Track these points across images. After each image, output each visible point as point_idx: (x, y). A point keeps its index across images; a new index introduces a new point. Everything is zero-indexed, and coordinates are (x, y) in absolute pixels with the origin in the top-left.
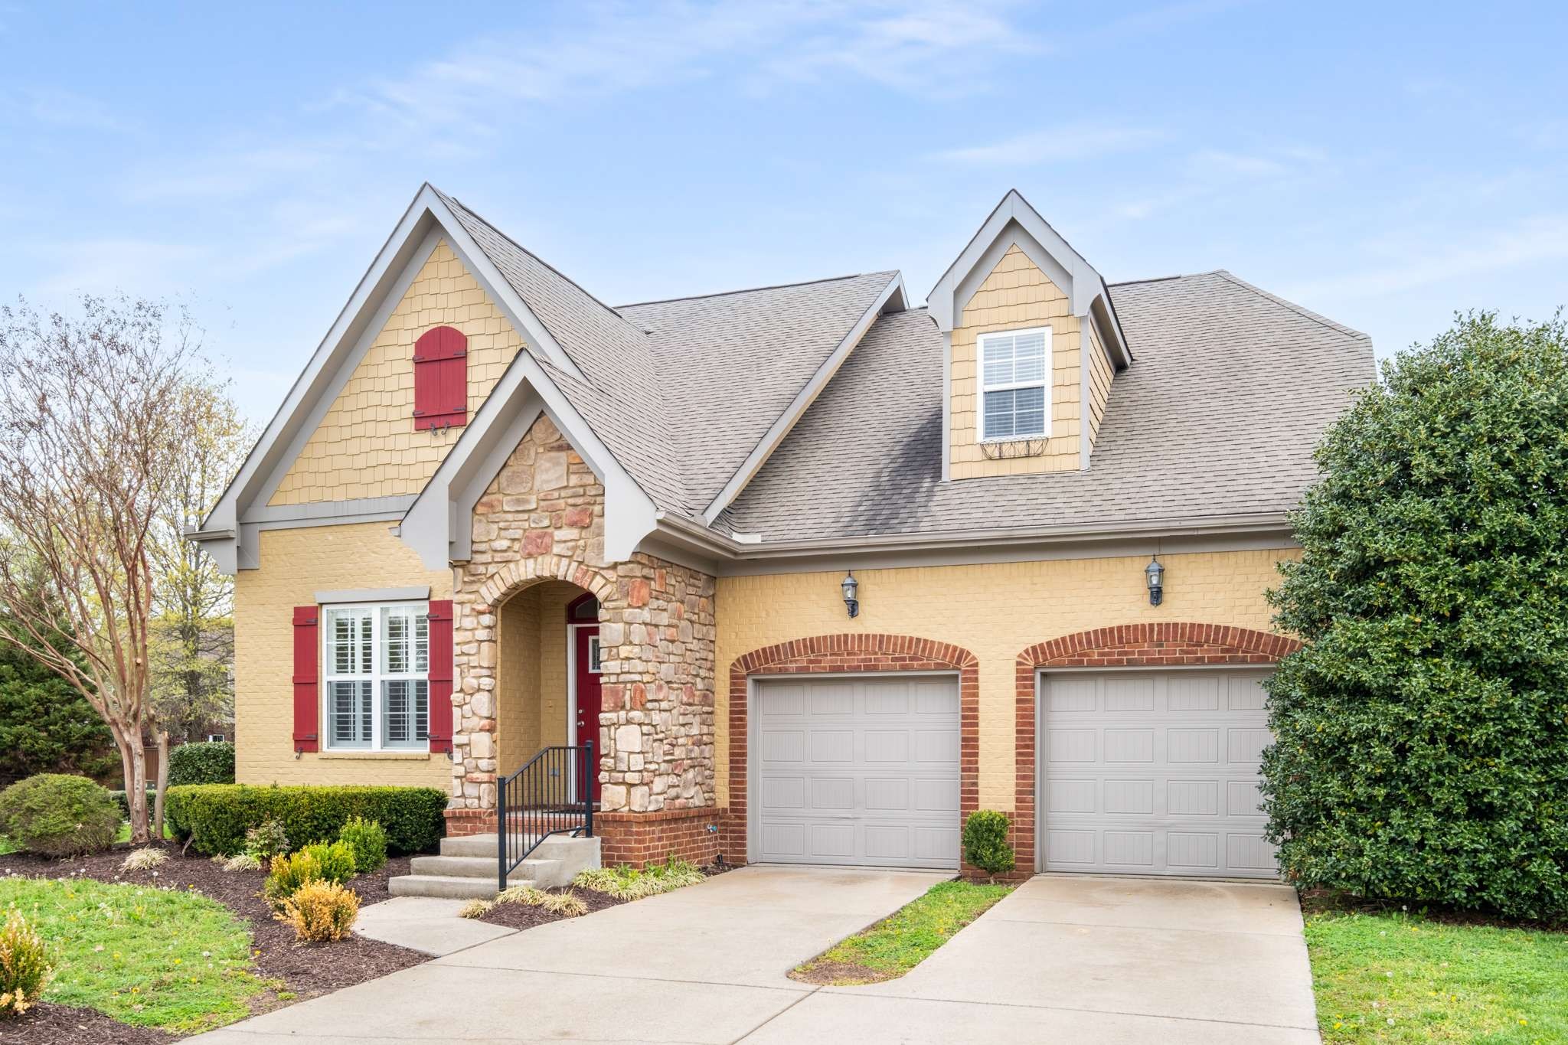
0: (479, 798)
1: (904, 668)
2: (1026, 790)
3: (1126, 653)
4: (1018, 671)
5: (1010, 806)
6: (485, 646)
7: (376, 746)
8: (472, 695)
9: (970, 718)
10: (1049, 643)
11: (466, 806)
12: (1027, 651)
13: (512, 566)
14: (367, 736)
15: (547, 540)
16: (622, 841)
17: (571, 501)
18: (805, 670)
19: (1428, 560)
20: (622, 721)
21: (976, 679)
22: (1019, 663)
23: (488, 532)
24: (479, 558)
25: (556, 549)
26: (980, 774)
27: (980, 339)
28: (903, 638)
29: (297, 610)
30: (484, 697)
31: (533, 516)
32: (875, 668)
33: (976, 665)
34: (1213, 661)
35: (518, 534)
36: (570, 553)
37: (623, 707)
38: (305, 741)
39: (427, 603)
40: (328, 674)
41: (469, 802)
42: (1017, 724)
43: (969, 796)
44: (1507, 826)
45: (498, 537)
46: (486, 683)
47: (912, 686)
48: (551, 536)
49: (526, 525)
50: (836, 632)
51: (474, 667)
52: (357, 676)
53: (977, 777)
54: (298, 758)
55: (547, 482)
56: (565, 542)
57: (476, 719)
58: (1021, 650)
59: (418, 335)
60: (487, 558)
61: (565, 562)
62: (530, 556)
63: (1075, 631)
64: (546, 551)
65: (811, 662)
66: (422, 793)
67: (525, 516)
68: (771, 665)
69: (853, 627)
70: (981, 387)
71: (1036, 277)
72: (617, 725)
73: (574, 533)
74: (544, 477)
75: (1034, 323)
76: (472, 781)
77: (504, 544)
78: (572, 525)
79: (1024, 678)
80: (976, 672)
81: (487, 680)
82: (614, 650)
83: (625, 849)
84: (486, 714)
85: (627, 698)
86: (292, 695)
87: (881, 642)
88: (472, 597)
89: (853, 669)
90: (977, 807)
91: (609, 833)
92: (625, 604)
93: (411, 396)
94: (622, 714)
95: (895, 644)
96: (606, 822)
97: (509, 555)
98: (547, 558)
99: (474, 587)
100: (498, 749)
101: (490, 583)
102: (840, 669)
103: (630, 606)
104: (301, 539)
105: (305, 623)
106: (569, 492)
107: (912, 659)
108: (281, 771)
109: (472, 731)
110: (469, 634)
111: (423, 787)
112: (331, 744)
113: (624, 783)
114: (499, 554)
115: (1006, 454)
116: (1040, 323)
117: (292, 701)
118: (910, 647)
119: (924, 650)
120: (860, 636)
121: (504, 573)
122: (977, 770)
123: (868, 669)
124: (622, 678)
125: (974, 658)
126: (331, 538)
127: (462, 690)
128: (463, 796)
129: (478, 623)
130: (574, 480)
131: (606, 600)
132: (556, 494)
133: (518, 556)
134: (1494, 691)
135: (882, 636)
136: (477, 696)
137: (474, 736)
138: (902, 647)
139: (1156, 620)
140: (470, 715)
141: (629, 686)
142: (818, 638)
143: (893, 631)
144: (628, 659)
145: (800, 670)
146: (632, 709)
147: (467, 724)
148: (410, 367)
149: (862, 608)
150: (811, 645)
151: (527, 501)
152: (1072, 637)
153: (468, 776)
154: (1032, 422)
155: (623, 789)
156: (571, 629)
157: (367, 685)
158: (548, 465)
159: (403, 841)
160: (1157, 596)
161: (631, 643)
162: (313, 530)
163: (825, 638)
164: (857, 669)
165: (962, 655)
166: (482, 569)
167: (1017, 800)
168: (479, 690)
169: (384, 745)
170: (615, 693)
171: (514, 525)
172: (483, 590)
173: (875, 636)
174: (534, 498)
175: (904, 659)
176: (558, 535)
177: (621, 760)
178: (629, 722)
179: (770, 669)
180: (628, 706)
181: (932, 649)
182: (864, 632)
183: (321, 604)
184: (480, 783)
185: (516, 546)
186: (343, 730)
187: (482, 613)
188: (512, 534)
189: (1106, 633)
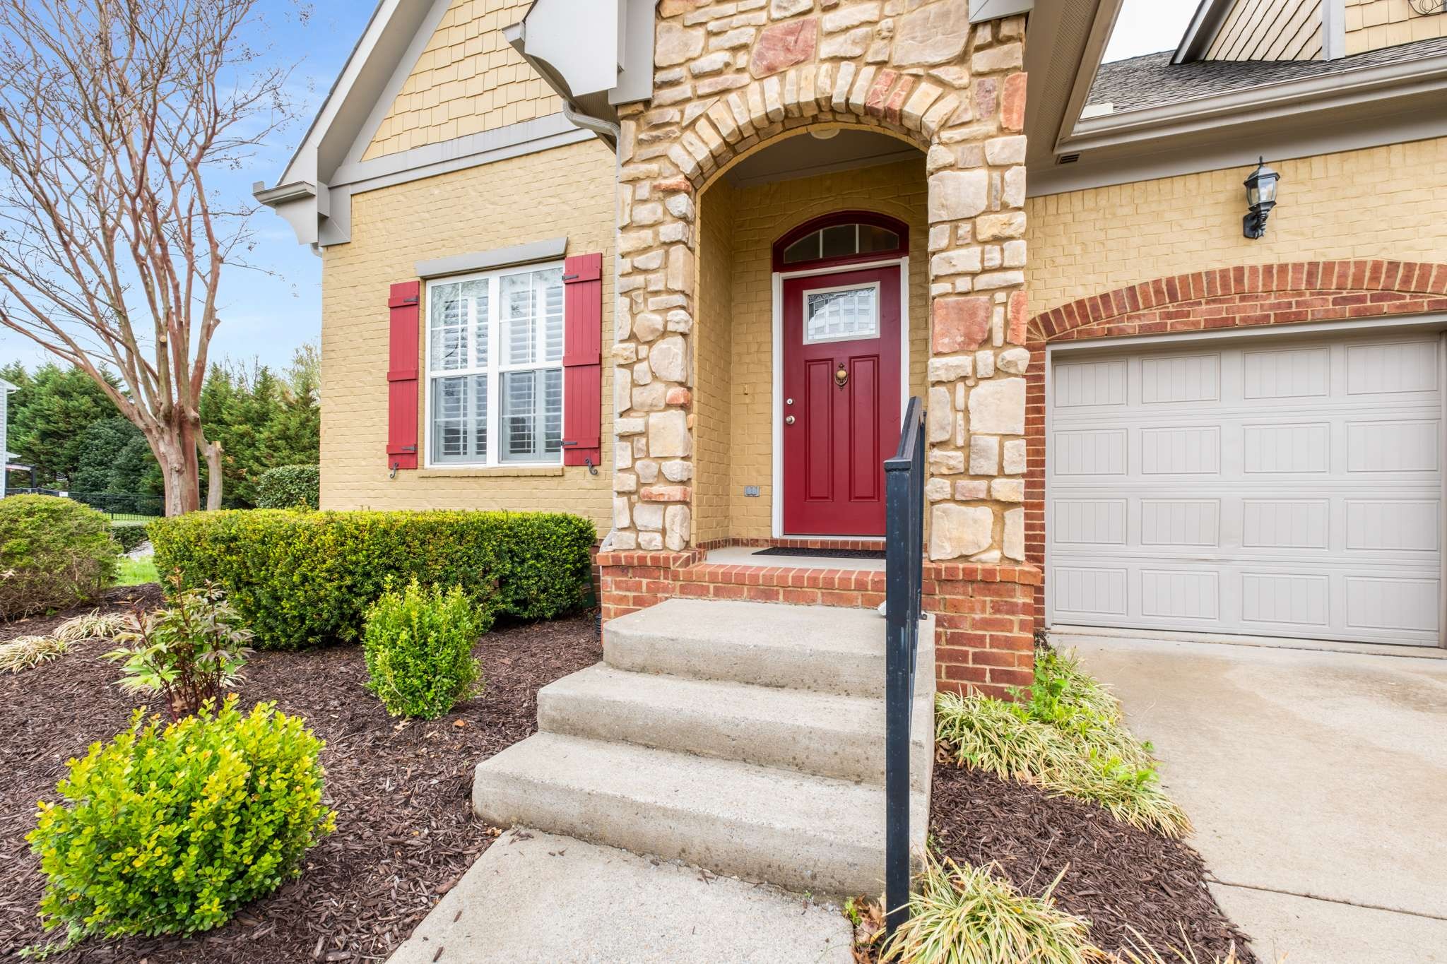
0: (663, 532)
6: (678, 253)
7: (492, 459)
8: (650, 343)
11: (639, 546)
13: (733, 97)
14: (480, 448)
15: (808, 34)
20: (985, 368)
23: (687, 45)
24: (668, 95)
25: (827, 48)
29: (394, 288)
30: (675, 345)
35: (747, 35)
36: (857, 51)
37: (986, 342)
38: (402, 455)
39: (562, 263)
40: (433, 368)
41: (643, 538)
45: (706, 50)
46: (679, 319)
48: (816, 24)
49: (762, 17)
51: (656, 293)
52: (469, 368)
54: (394, 479)
56: (847, 29)
57: (659, 387)
60: (685, 90)
61: (847, 68)
62: (771, 70)
64: (805, 57)
66: (557, 522)
67: (760, 1)
72: (970, 379)
73: (866, 12)
76: (651, 501)
77: (716, 59)
81: (682, 314)
82: (965, 228)
84: (678, 376)
85: (997, 320)
86: (386, 397)
88: (654, 167)
91: (954, 605)
92: (991, 127)
94: (985, 355)
96: (948, 580)
97: (729, 79)
98: (808, 70)
99: (658, 149)
100: (694, 441)
101: (689, 135)
103: (1002, 130)
104: (401, 198)
105: (405, 304)
109: (651, 409)
110: (647, 234)
111: (558, 513)
112: (435, 460)
113: (987, 501)
114: (707, 81)
117: (386, 408)
121: (717, 110)
124: (983, 281)
127: (632, 337)
128: (633, 527)
129: (666, 211)
131: (943, 126)
133: (745, 78)
136: (662, 345)
137: (655, 419)
140: (648, 379)
141: (1000, 297)
144: (998, 240)
146: (1007, 344)
147: (640, 396)
153: (643, 490)
155: (984, 514)
159: (522, 603)
161: (1005, 207)
166: (672, 114)
168: (665, 333)
169: (504, 456)
170: (965, 314)
171: (736, 21)
172: (676, 152)
176: (833, 21)
177: (983, 453)
178: (999, 372)
180: (998, 339)
183: (426, 279)
184: (666, 503)
185: (742, 59)
187: (673, 191)
188: (733, 38)
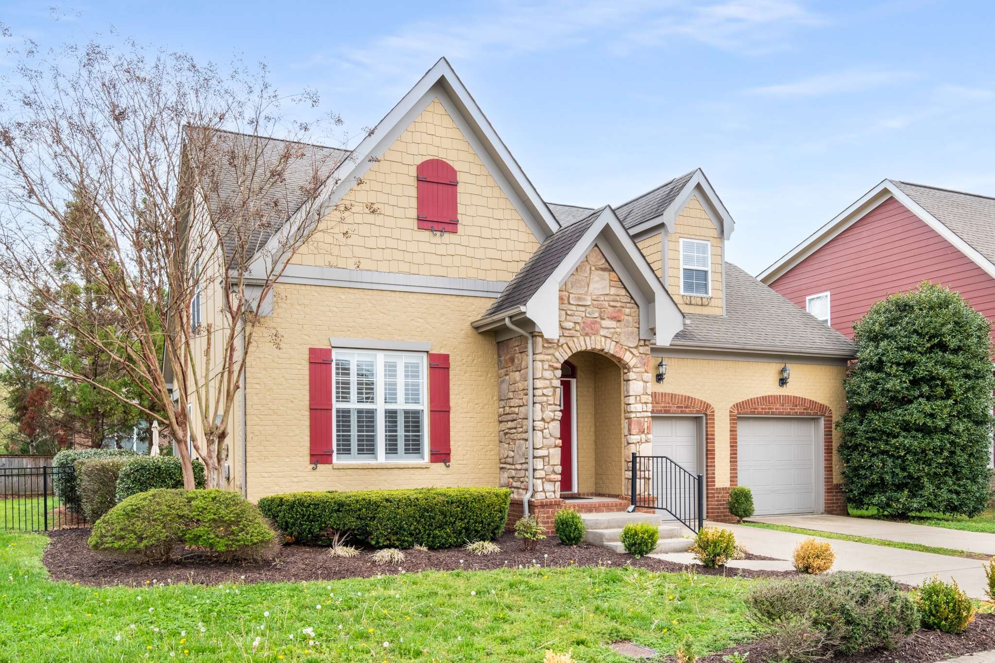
0: (554, 492)
1: (682, 412)
3: (771, 409)
4: (730, 416)
5: (728, 484)
7: (381, 458)
8: (548, 423)
9: (711, 439)
10: (743, 402)
11: (546, 498)
12: (734, 406)
13: (575, 340)
15: (597, 326)
17: (612, 304)
20: (643, 441)
21: (714, 419)
22: (731, 412)
25: (603, 332)
26: (716, 468)
27: (681, 240)
28: (682, 396)
29: (312, 351)
31: (589, 310)
33: (713, 412)
34: (802, 414)
35: (579, 320)
36: (610, 336)
37: (643, 432)
38: (322, 455)
40: (336, 403)
41: (548, 494)
42: (731, 442)
43: (711, 479)
45: (566, 320)
47: (674, 422)
48: (599, 323)
49: (583, 314)
51: (550, 404)
53: (714, 470)
54: (314, 469)
55: (598, 289)
56: (608, 328)
57: (553, 439)
58: (731, 405)
59: (419, 160)
61: (608, 341)
62: (587, 334)
63: (752, 397)
64: (596, 333)
67: (583, 309)
69: (658, 388)
70: (682, 266)
71: (703, 215)
72: (640, 443)
73: (613, 324)
74: (595, 286)
75: (703, 238)
76: (550, 481)
77: (570, 325)
78: (613, 318)
79: (733, 419)
80: (713, 415)
81: (558, 413)
82: (638, 398)
85: (646, 427)
86: (307, 418)
87: (672, 398)
88: (549, 357)
89: (658, 412)
90: (714, 485)
92: (643, 370)
93: (414, 203)
94: (643, 436)
95: (678, 399)
97: (573, 332)
98: (598, 338)
99: (551, 351)
100: (561, 458)
101: (561, 349)
103: (645, 372)
104: (315, 294)
105: (318, 361)
106: (612, 298)
107: (686, 407)
108: (295, 480)
109: (549, 447)
110: (548, 382)
113: (644, 478)
114: (567, 331)
115: (693, 302)
116: (706, 238)
117: (308, 423)
118: (685, 401)
119: (691, 403)
120: (662, 393)
121: (570, 342)
122: (714, 466)
123: (666, 412)
124: (643, 414)
125: (713, 408)
126: (343, 297)
127: (542, 420)
128: (543, 491)
129: (554, 375)
130: (613, 291)
131: (633, 366)
132: (602, 298)
133: (579, 334)
135: (672, 394)
136: (554, 424)
137: (552, 451)
138: (682, 401)
139: (782, 394)
140: (548, 436)
141: (646, 419)
143: (677, 392)
144: (646, 403)
146: (648, 433)
147: (546, 442)
148: (414, 183)
151: (585, 300)
152: (751, 399)
153: (547, 477)
154: (702, 288)
155: (643, 482)
158: (597, 279)
160: (783, 382)
161: (647, 394)
162: (328, 289)
165: (708, 406)
167: (731, 481)
168: (555, 420)
170: (639, 424)
171: (576, 313)
173: (669, 394)
174: (589, 298)
175: (682, 407)
176: (604, 323)
177: (643, 464)
178: (647, 441)
180: (646, 432)
181: (695, 402)
183: (331, 348)
184: (555, 482)
185: (578, 328)
187: (557, 369)
188: (575, 319)
189: (764, 398)
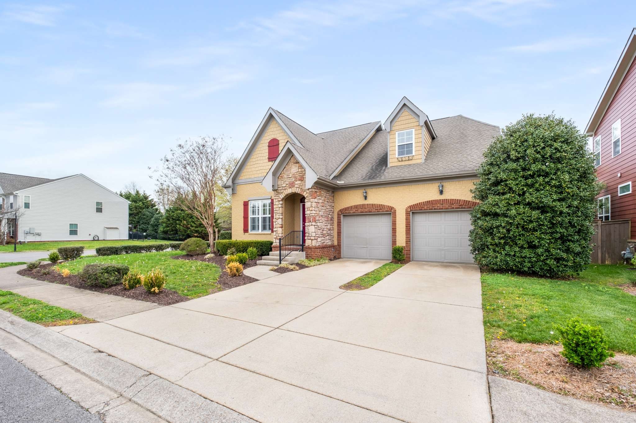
1: (378, 212)
2: (408, 241)
3: (433, 207)
4: (406, 212)
5: (404, 245)
6: (280, 208)
7: (260, 231)
9: (394, 224)
10: (414, 205)
12: (408, 207)
13: (286, 190)
14: (258, 229)
15: (294, 184)
16: (310, 253)
17: (299, 175)
18: (354, 212)
19: (516, 179)
21: (396, 214)
22: (406, 210)
23: (281, 183)
24: (279, 189)
25: (296, 186)
26: (397, 237)
27: (397, 133)
28: (378, 204)
29: (244, 202)
30: (280, 220)
31: (291, 178)
32: (371, 212)
33: (396, 210)
34: (456, 208)
35: (288, 183)
36: (299, 187)
37: (310, 222)
38: (246, 230)
39: (270, 200)
40: (250, 216)
41: (277, 244)
42: (406, 225)
43: (394, 242)
44: (540, 251)
45: (283, 184)
46: (281, 217)
47: (380, 216)
48: (295, 183)
49: (289, 181)
50: (362, 204)
51: (278, 213)
52: (257, 216)
53: (396, 238)
54: (245, 234)
55: (294, 171)
56: (298, 184)
57: (278, 225)
58: (407, 206)
59: (269, 141)
60: (281, 188)
61: (298, 189)
62: (290, 188)
63: (420, 202)
64: (294, 186)
65: (356, 211)
66: (268, 242)
67: (289, 179)
68: (347, 212)
69: (366, 202)
70: (397, 144)
71: (411, 117)
72: (309, 226)
73: (299, 182)
74: (293, 170)
75: (410, 128)
76: (276, 239)
77: (284, 185)
78: (299, 180)
79: (407, 214)
80: (396, 212)
81: (281, 216)
82: (309, 209)
83: (311, 255)
84: (280, 224)
85: (311, 219)
86: (243, 220)
87: (372, 206)
88: (278, 197)
89: (366, 212)
90: (396, 245)
91: (307, 251)
92: (311, 198)
93: (267, 154)
95: (376, 206)
96: (307, 248)
97: (286, 188)
98: (294, 188)
99: (278, 195)
100: (284, 231)
101: (282, 194)
102: (363, 212)
103: (312, 198)
104: (246, 186)
105: (246, 204)
106: (299, 173)
107: (380, 209)
108: (241, 237)
109: (278, 228)
110: (277, 206)
111: (268, 240)
112: (251, 231)
113: (310, 239)
114: (284, 188)
115: (403, 160)
116: (412, 128)
117: (243, 222)
118: (379, 207)
119: (383, 207)
121: (285, 192)
122: (396, 236)
123: (369, 212)
124: (310, 215)
125: (395, 209)
126: (251, 186)
127: (275, 219)
128: (276, 242)
130: (300, 170)
131: (307, 197)
132: (296, 174)
133: (288, 188)
134: (535, 214)
135: (373, 204)
136: (279, 220)
137: (278, 229)
138: (378, 207)
139: (441, 198)
141: (312, 217)
142: (358, 205)
143: (375, 203)
144: (312, 210)
145: (353, 213)
146: (312, 222)
147: (277, 226)
148: (267, 148)
149: (368, 198)
150: (356, 207)
151: (289, 175)
152: (419, 203)
154: (410, 152)
155: (310, 241)
156: (301, 204)
157: (258, 218)
158: (294, 167)
159: (263, 252)
160: (441, 192)
161: (312, 207)
162: (248, 184)
163: (359, 205)
164: (367, 212)
165: (392, 208)
166: (280, 191)
167: (406, 243)
168: (279, 218)
169: (262, 231)
170: (309, 218)
171: (287, 181)
172: (280, 196)
173: (371, 204)
174: (291, 175)
175: (378, 209)
176: (296, 183)
177: (310, 234)
178: (312, 225)
179: (347, 213)
181: (385, 207)
182: (368, 203)
183: (249, 200)
185: (287, 186)
186: (254, 228)
187: (280, 201)
188: (286, 183)
189: (428, 202)
